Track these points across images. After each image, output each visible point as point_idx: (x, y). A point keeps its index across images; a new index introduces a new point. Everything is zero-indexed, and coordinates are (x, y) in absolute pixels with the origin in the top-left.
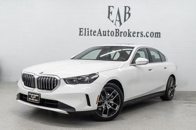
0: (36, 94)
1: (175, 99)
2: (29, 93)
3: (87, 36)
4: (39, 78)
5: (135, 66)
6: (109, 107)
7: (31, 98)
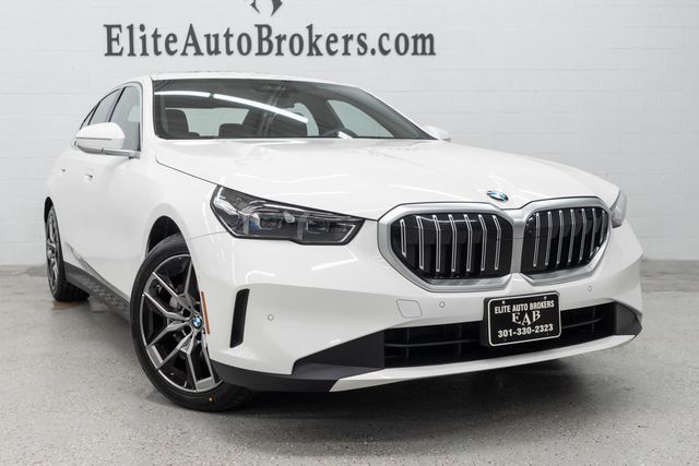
2: (495, 304)
3: (138, 58)
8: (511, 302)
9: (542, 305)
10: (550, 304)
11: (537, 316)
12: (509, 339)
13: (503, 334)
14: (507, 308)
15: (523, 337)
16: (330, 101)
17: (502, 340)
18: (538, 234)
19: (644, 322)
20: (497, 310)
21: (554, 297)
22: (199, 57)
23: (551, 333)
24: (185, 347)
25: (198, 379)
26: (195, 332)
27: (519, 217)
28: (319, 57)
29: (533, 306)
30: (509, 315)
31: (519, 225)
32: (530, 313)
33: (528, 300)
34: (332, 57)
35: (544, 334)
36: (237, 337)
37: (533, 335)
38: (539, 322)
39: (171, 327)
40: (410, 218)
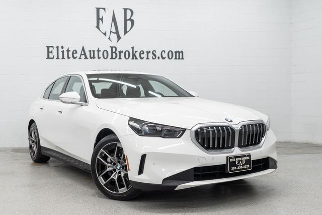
2: (230, 158)
3: (60, 60)
8: (235, 157)
9: (245, 158)
10: (248, 158)
11: (244, 162)
12: (235, 170)
13: (233, 168)
14: (234, 160)
15: (239, 170)
16: (149, 81)
17: (233, 171)
18: (243, 133)
19: (278, 165)
20: (231, 160)
21: (249, 155)
22: (87, 60)
23: (249, 168)
24: (114, 176)
25: (120, 188)
26: (118, 171)
27: (237, 127)
28: (136, 60)
29: (243, 159)
30: (235, 162)
31: (237, 130)
32: (242, 161)
33: (241, 157)
34: (142, 60)
35: (246, 169)
36: (141, 171)
37: (243, 169)
38: (245, 164)
39: (108, 169)
40: (201, 128)
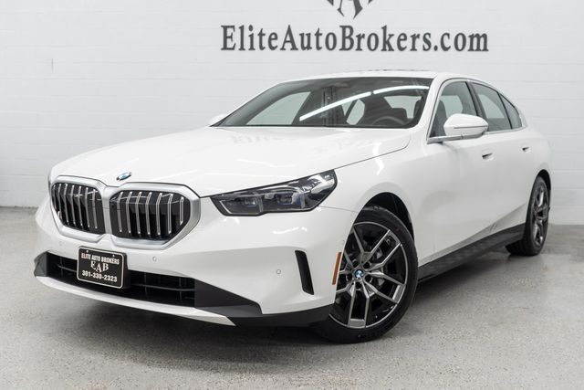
0: (109, 256)
1: (550, 251)
2: (82, 251)
3: (247, 52)
4: (116, 195)
5: (441, 143)
6: (370, 292)
7: (92, 271)
9: (110, 260)
10: (116, 262)
11: (106, 267)
14: (88, 256)
22: (295, 52)
23: (113, 283)
28: (391, 53)
29: (104, 259)
32: (101, 264)
34: (402, 53)
38: (107, 273)
